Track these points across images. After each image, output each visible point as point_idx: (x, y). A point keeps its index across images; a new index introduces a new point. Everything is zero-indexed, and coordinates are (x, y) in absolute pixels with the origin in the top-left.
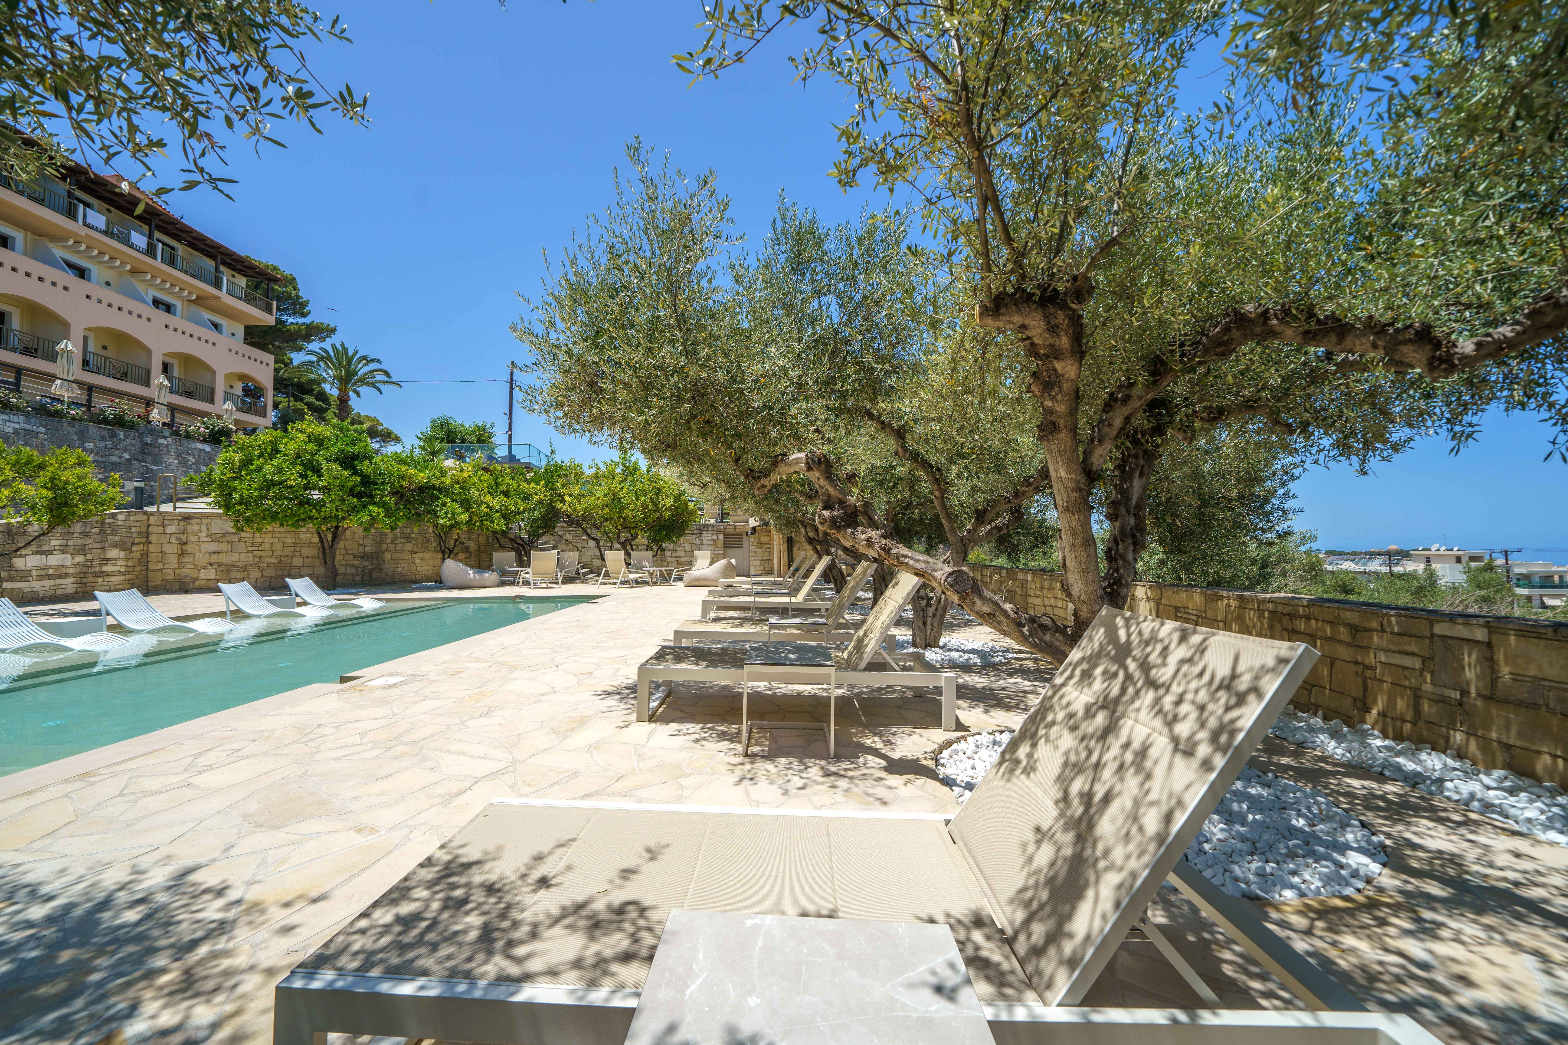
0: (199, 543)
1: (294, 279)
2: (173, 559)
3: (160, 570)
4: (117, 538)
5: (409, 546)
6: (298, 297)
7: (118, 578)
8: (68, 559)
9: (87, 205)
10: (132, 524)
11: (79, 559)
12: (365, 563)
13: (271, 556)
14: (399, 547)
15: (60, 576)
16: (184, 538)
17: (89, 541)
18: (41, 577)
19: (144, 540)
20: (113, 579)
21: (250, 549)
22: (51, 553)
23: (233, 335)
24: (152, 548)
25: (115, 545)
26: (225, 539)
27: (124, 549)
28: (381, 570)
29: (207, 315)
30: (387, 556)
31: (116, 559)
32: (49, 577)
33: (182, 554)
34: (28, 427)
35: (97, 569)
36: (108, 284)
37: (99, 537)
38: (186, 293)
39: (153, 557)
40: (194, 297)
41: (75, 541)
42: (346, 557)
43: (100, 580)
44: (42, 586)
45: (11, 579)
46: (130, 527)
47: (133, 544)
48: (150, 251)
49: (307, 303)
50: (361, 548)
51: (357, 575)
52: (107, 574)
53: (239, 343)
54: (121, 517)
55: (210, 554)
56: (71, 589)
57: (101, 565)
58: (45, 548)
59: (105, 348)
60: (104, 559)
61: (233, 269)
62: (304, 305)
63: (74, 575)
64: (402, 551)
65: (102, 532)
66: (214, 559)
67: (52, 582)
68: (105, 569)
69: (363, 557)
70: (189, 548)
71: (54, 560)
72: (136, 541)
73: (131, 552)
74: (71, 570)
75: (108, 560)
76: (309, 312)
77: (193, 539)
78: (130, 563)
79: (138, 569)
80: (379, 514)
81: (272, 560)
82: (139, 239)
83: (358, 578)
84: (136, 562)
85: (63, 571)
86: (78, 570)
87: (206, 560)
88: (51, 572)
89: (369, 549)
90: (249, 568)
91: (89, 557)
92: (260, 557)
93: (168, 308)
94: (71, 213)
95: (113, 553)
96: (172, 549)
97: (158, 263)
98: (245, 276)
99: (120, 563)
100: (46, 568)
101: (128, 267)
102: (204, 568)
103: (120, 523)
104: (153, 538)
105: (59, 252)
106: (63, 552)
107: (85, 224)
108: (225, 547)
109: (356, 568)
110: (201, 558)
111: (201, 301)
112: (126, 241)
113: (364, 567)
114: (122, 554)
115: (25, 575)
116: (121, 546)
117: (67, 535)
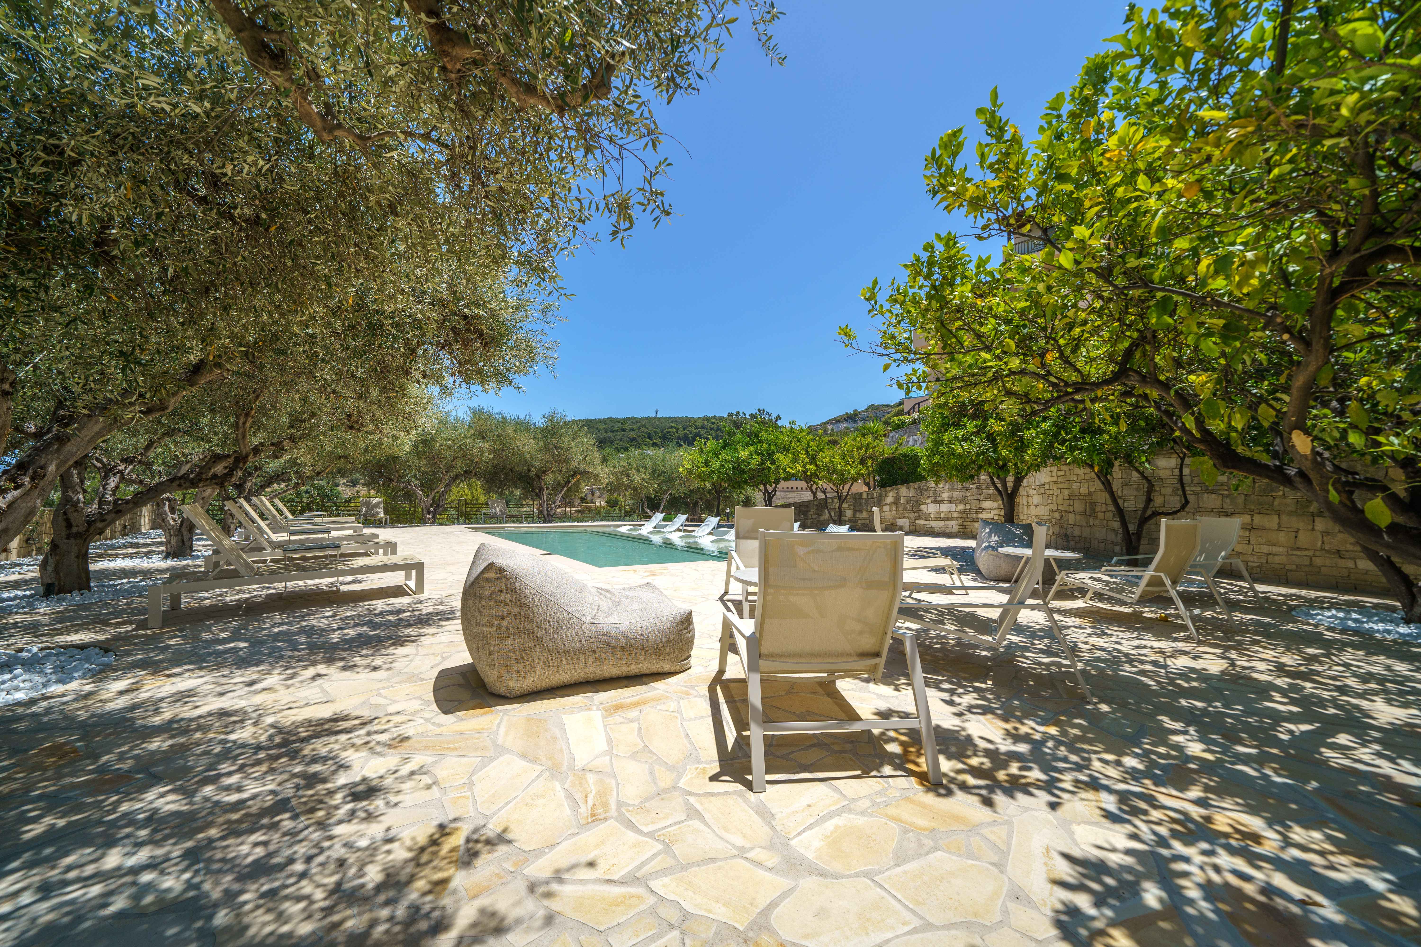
8: (953, 507)
11: (961, 507)
15: (948, 519)
17: (968, 494)
18: (937, 519)
22: (942, 502)
32: (941, 519)
41: (958, 494)
44: (937, 525)
45: (920, 518)
56: (956, 529)
58: (939, 499)
71: (945, 507)
74: (956, 515)
100: (940, 512)
106: (950, 502)
114: (995, 505)
115: (926, 516)
116: (994, 498)
117: (953, 489)
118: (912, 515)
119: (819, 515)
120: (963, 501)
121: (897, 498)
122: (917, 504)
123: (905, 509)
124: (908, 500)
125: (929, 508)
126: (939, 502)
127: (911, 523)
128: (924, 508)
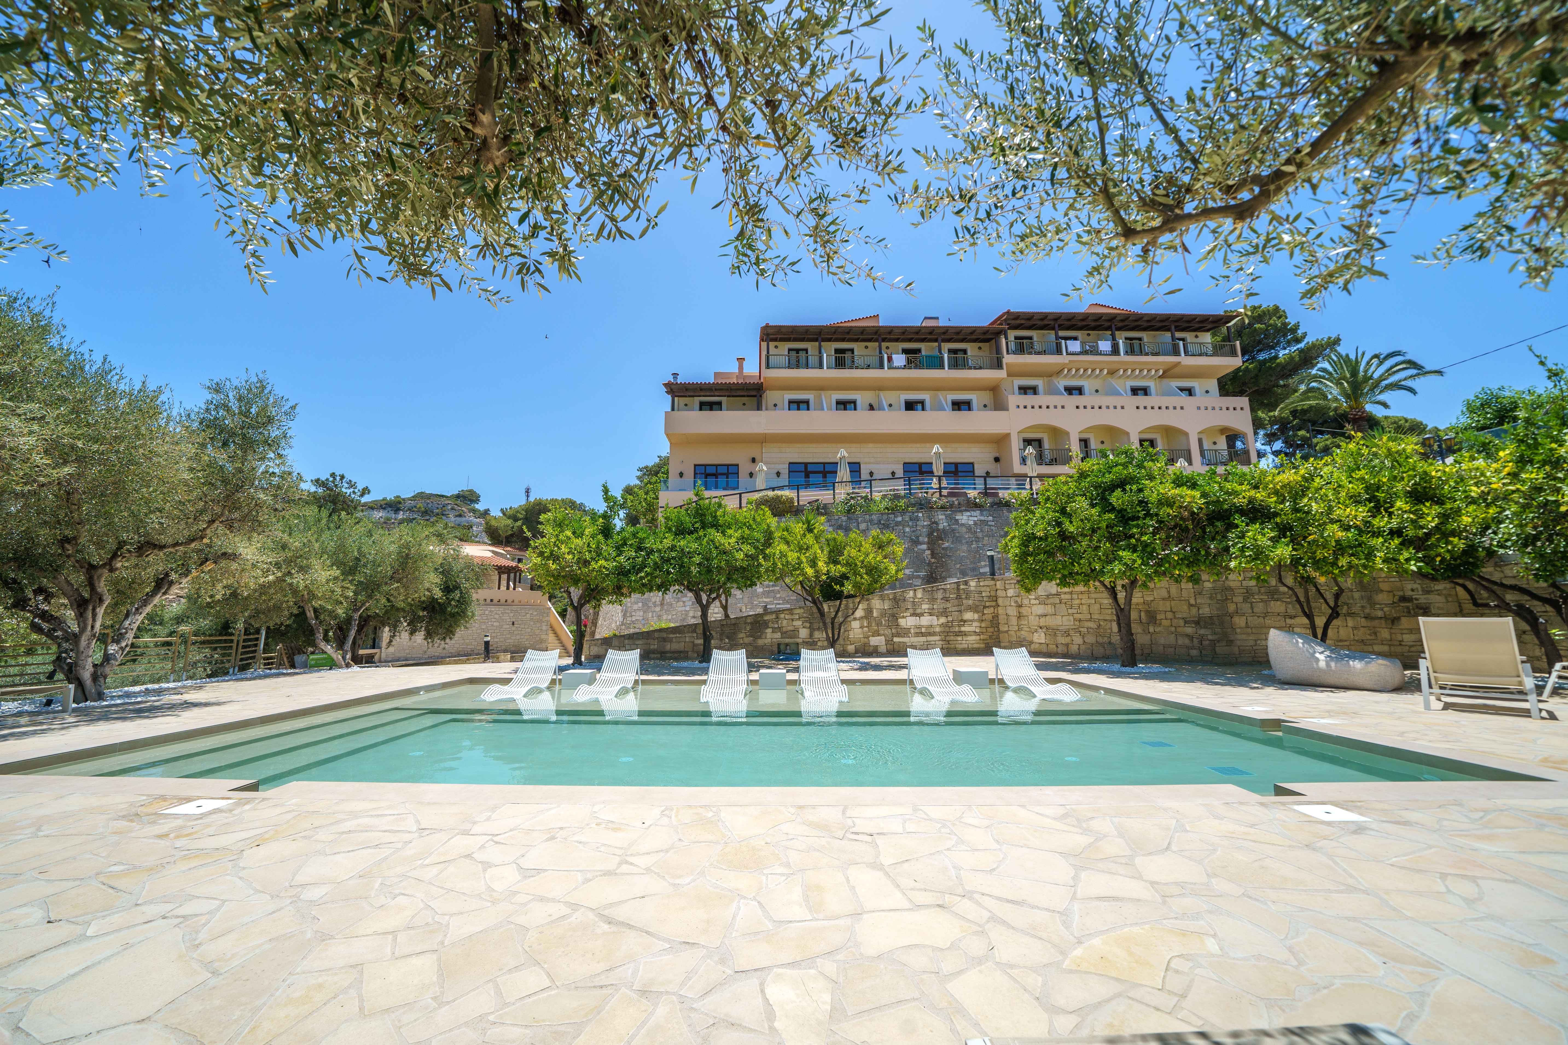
0: (1031, 606)
1: (1277, 309)
2: (1014, 621)
3: (1007, 632)
4: (970, 602)
5: (1277, 607)
6: (1285, 325)
7: (974, 638)
8: (934, 620)
9: (1066, 339)
10: (983, 589)
11: (943, 620)
12: (1202, 632)
13: (1090, 620)
14: (1260, 608)
15: (930, 634)
16: (1019, 600)
17: (949, 605)
18: (917, 635)
19: (994, 604)
20: (969, 638)
21: (1070, 611)
22: (922, 614)
23: (1207, 392)
24: (1001, 611)
25: (970, 608)
26: (1049, 601)
27: (978, 612)
28: (1230, 643)
29: (1176, 383)
30: (1239, 621)
31: (971, 621)
32: (923, 635)
33: (1020, 617)
34: (982, 518)
35: (957, 629)
36: (1097, 391)
37: (956, 602)
38: (1153, 372)
39: (1002, 619)
40: (1161, 372)
41: (939, 605)
42: (1175, 622)
43: (960, 638)
44: (919, 642)
45: (898, 635)
46: (981, 593)
47: (985, 607)
48: (1115, 351)
49: (1297, 327)
50: (1194, 611)
51: (1193, 648)
52: (965, 634)
53: (1215, 399)
54: (973, 584)
55: (1040, 616)
57: (959, 626)
58: (919, 611)
59: (1102, 442)
60: (962, 620)
61: (1194, 330)
62: (1294, 330)
63: (940, 633)
64: (1266, 615)
65: (959, 597)
66: (1043, 622)
67: (924, 639)
68: (963, 629)
69: (1198, 622)
70: (1024, 611)
71: (925, 620)
72: (988, 604)
73: (984, 614)
74: (938, 629)
75: (965, 621)
76: (1305, 335)
77: (1026, 602)
78: (983, 625)
79: (991, 630)
80: (1134, 561)
81: (1092, 625)
82: (1105, 346)
83: (1194, 653)
84: (988, 624)
85: (932, 630)
86: (942, 629)
87: (1036, 623)
88: (923, 630)
89: (1206, 611)
90: (1071, 633)
91: (950, 619)
92: (1080, 620)
93: (1145, 391)
94: (1059, 351)
95: (968, 616)
96: (1012, 611)
97: (1123, 357)
98: (1208, 331)
99: (976, 624)
100: (920, 627)
101: (1105, 371)
102: (1036, 631)
103: (972, 589)
104: (1000, 601)
105: (1062, 383)
106: (931, 614)
107: (1068, 354)
108: (1049, 609)
109: (1190, 637)
110: (1034, 621)
111: (1167, 374)
112: (1095, 351)
113: (1201, 639)
114: (976, 616)
115: (906, 632)
116: (974, 609)
117: (933, 600)
118: (888, 632)
119: (756, 638)
120: (944, 613)
121: (869, 611)
122: (894, 617)
123: (879, 624)
124: (883, 613)
125: (908, 622)
126: (920, 615)
127: (887, 642)
128: (902, 622)
